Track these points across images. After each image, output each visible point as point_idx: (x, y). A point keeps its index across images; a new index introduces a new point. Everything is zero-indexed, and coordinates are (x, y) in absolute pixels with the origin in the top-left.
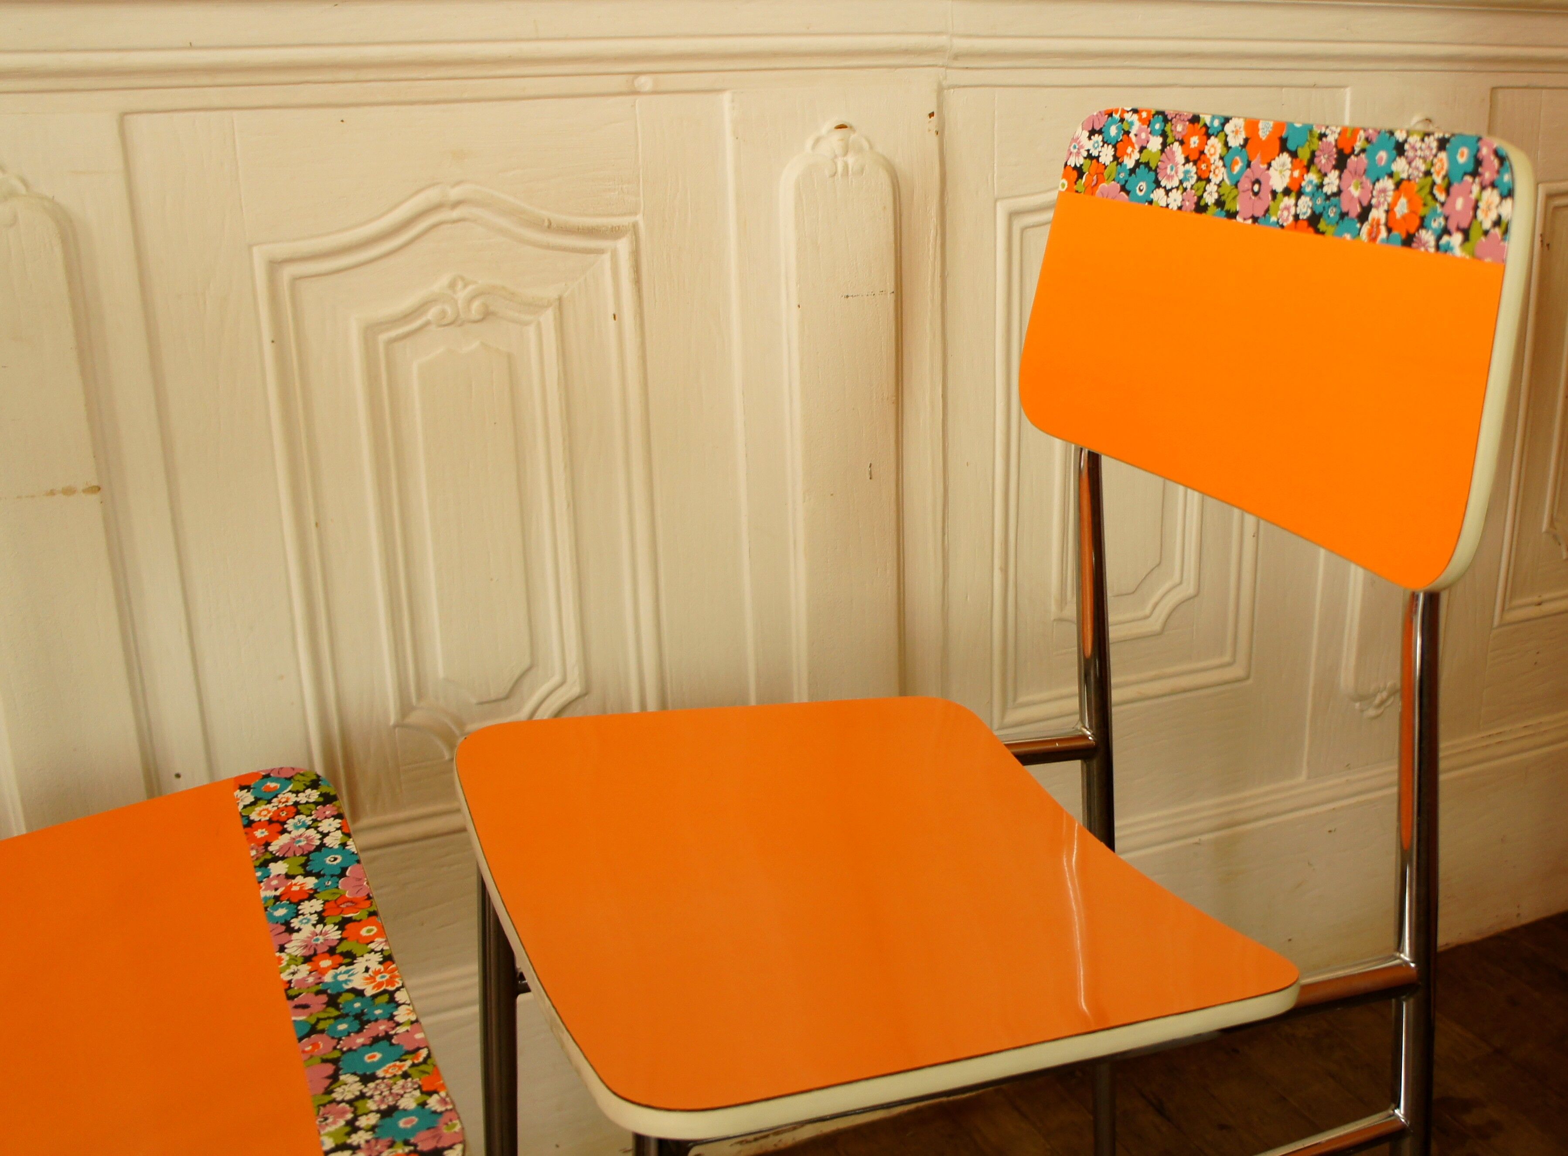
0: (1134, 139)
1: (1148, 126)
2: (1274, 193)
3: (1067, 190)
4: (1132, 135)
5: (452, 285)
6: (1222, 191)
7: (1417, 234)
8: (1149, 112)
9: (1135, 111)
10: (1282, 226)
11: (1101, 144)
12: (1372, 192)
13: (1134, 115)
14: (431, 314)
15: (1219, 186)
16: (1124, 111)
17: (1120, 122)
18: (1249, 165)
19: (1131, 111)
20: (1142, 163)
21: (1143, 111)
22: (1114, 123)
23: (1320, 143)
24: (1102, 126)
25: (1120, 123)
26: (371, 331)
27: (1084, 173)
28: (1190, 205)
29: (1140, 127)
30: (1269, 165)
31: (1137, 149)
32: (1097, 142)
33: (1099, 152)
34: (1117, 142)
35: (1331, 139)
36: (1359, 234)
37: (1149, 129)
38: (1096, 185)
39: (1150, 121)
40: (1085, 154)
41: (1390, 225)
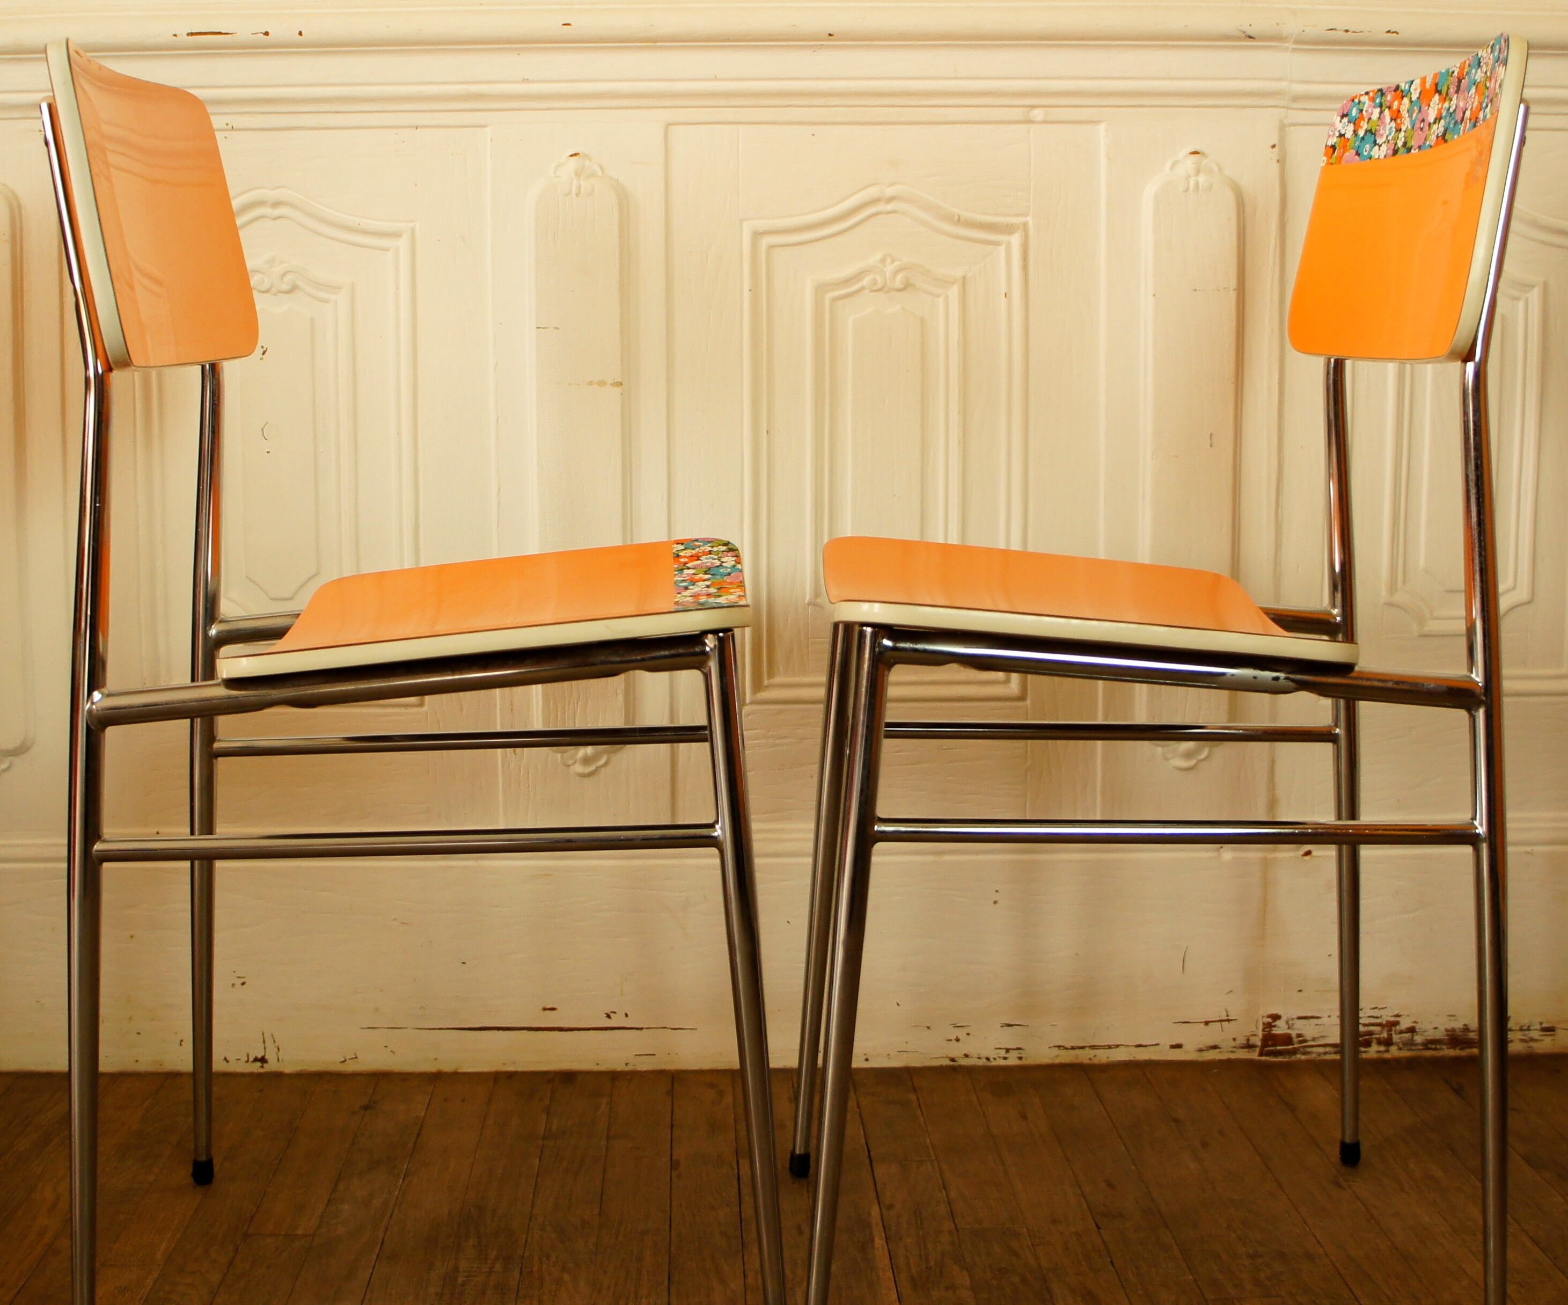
0: (1365, 114)
1: (1373, 102)
2: (1429, 125)
3: (1326, 164)
4: (1364, 112)
5: (883, 261)
6: (1406, 135)
7: (1478, 116)
8: (1373, 91)
9: (1367, 93)
10: (1431, 146)
12: (1467, 100)
13: (1366, 96)
14: (866, 281)
15: (1405, 132)
16: (1360, 95)
18: (1420, 110)
19: (1364, 94)
20: (1368, 131)
21: (1370, 92)
22: (1355, 106)
23: (1451, 79)
24: (1348, 110)
25: (1358, 105)
26: (821, 289)
27: (1336, 149)
28: (1390, 152)
29: (1368, 104)
30: (1429, 106)
31: (1366, 120)
32: (1345, 123)
33: (1346, 130)
34: (1356, 119)
36: (1459, 132)
37: (1373, 104)
38: (1342, 155)
39: (1374, 98)
40: (1338, 134)
41: (1471, 117)
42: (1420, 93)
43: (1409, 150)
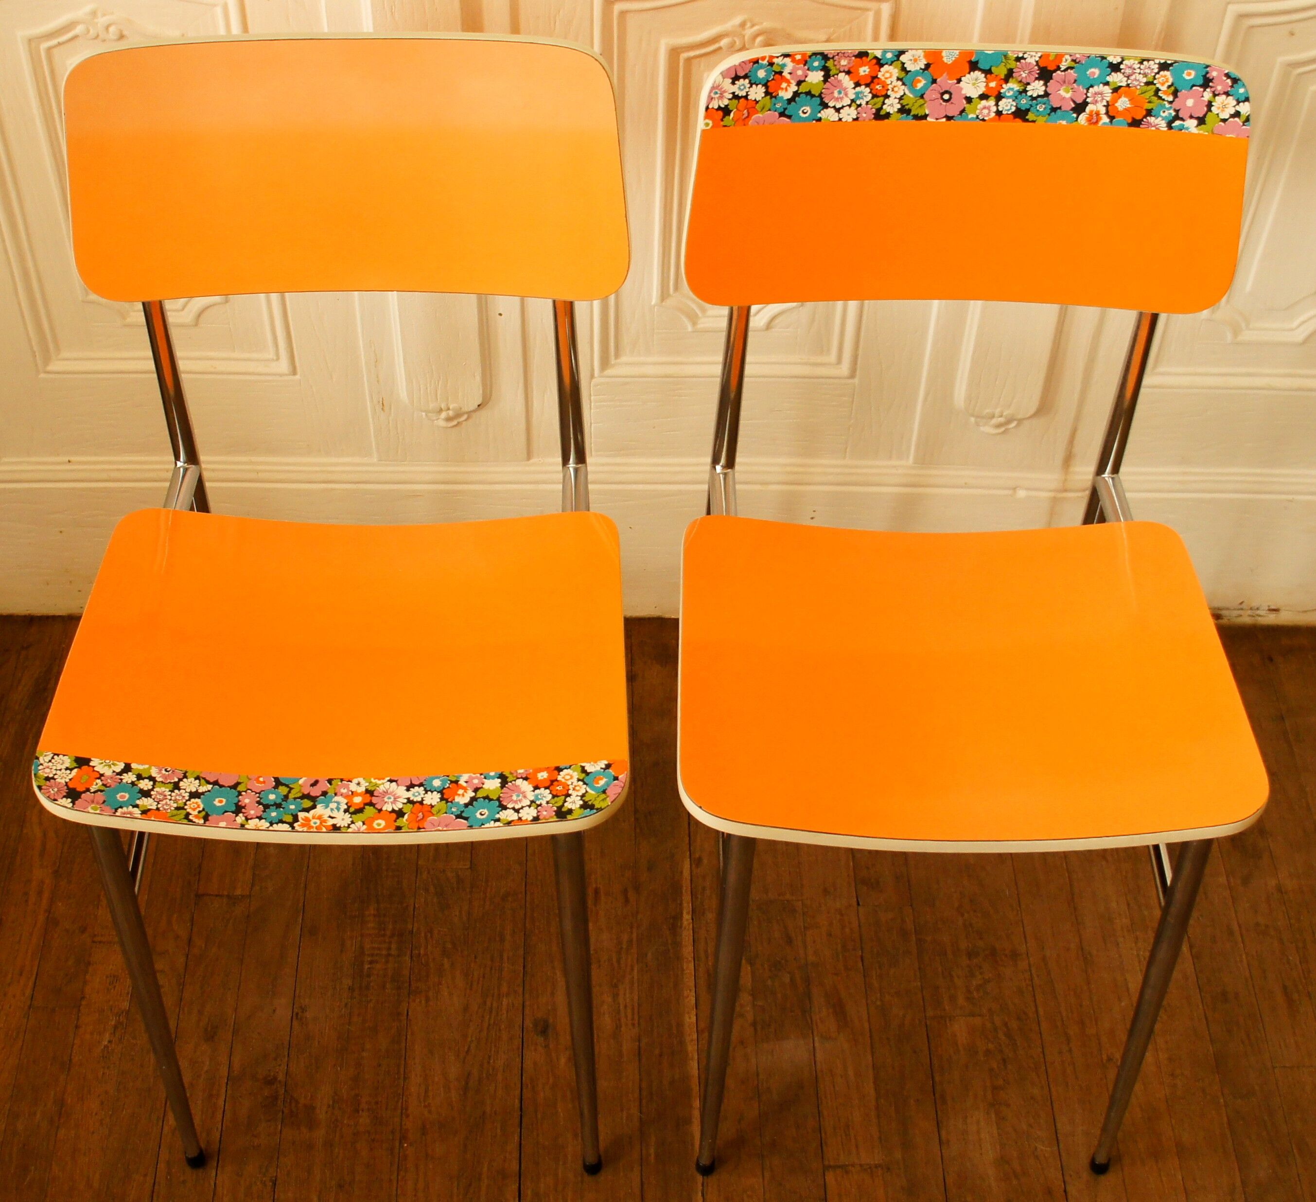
0: (788, 77)
1: (805, 65)
2: (969, 100)
3: (712, 127)
4: (786, 74)
6: (904, 102)
7: (1145, 120)
8: (803, 55)
9: (788, 55)
10: (983, 120)
11: (749, 85)
12: (1086, 94)
13: (785, 59)
15: (901, 99)
16: (772, 57)
17: (768, 66)
18: (934, 81)
19: (781, 56)
20: (801, 93)
21: (796, 54)
22: (762, 67)
23: (1018, 63)
24: (747, 72)
27: (731, 111)
28: (867, 114)
29: (794, 66)
30: (959, 80)
31: (794, 82)
32: (743, 85)
33: (747, 92)
34: (768, 81)
35: (1031, 60)
36: (1077, 120)
37: (806, 67)
38: (748, 117)
39: (806, 61)
40: (731, 96)
41: (1110, 114)
42: (928, 65)
43: (920, 118)
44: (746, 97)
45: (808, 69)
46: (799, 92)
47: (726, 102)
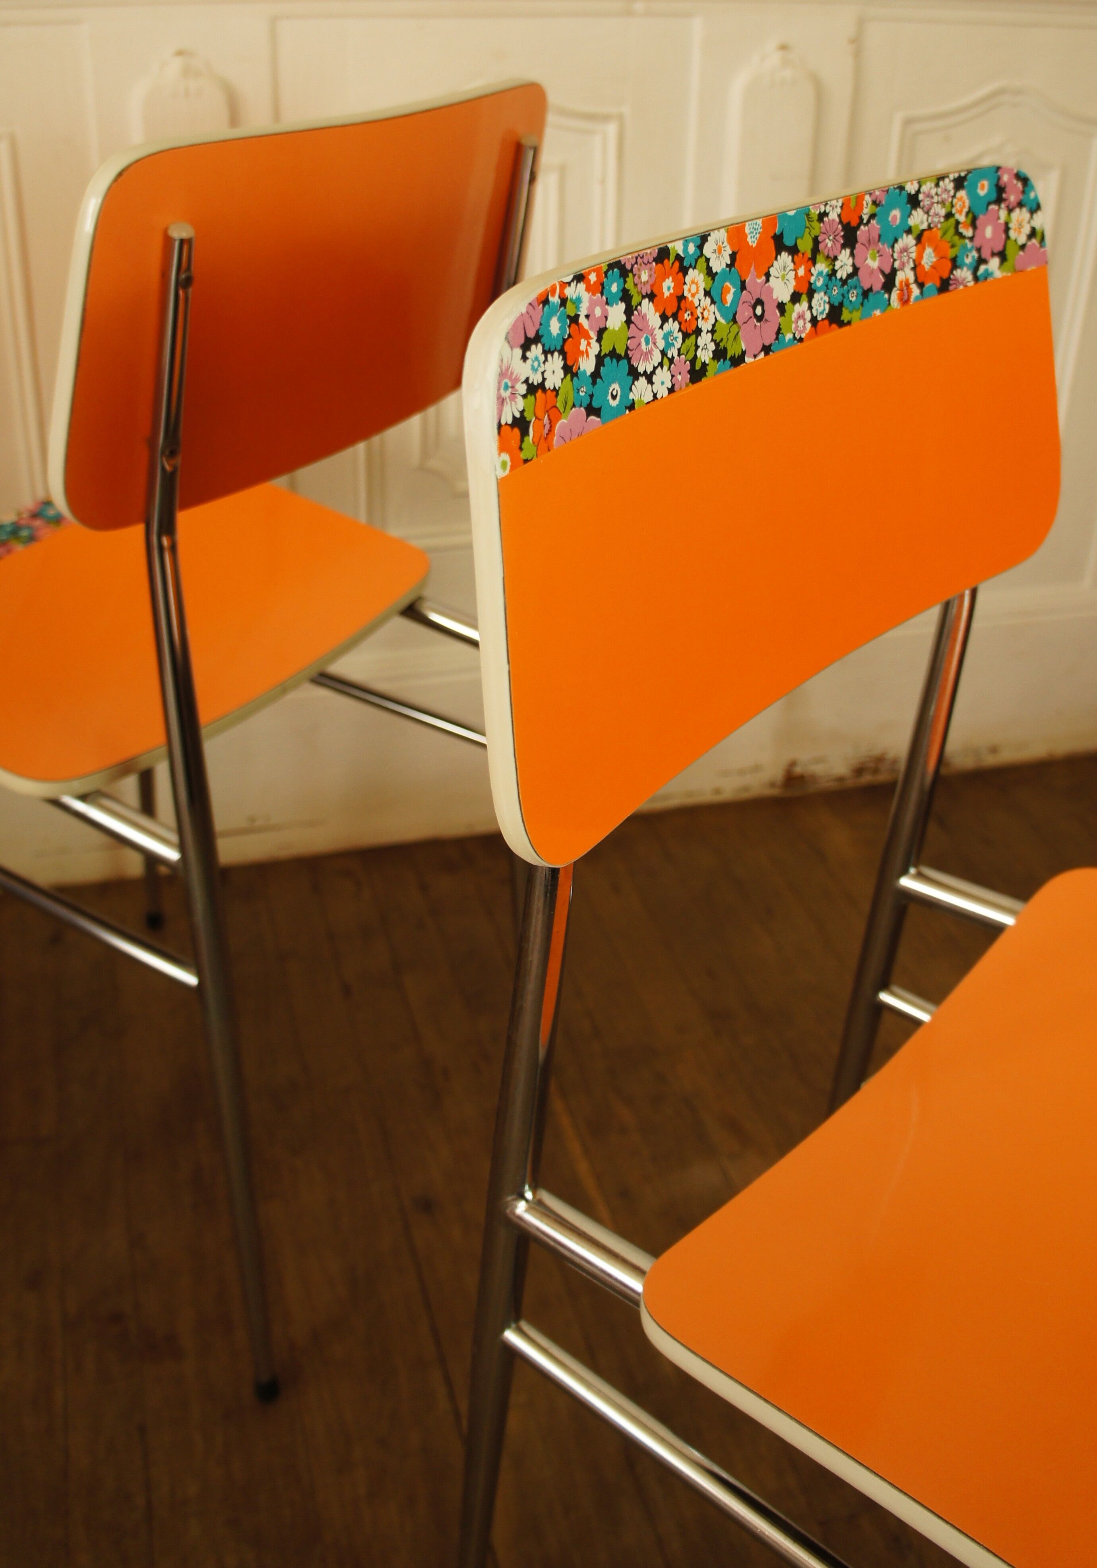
0: (586, 324)
1: (602, 294)
2: (781, 307)
3: (513, 468)
4: (582, 320)
6: (717, 337)
7: (952, 277)
8: (597, 270)
9: (579, 278)
10: (801, 340)
11: (543, 358)
12: (892, 256)
13: (579, 284)
15: (713, 332)
16: (564, 285)
17: (560, 306)
18: (743, 287)
19: (572, 281)
20: (605, 356)
21: (589, 273)
22: (553, 311)
23: (822, 225)
24: (537, 327)
25: (562, 309)
27: (529, 422)
28: (682, 378)
29: (590, 299)
30: (768, 275)
31: (593, 335)
32: (537, 359)
33: (543, 373)
34: (565, 341)
35: (833, 216)
36: (889, 304)
37: (604, 298)
38: (550, 430)
39: (602, 285)
40: (524, 389)
41: (920, 281)
42: (733, 256)
43: (738, 361)
44: (542, 386)
45: (607, 303)
46: (602, 354)
47: (520, 403)
